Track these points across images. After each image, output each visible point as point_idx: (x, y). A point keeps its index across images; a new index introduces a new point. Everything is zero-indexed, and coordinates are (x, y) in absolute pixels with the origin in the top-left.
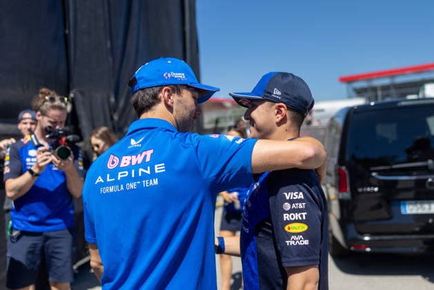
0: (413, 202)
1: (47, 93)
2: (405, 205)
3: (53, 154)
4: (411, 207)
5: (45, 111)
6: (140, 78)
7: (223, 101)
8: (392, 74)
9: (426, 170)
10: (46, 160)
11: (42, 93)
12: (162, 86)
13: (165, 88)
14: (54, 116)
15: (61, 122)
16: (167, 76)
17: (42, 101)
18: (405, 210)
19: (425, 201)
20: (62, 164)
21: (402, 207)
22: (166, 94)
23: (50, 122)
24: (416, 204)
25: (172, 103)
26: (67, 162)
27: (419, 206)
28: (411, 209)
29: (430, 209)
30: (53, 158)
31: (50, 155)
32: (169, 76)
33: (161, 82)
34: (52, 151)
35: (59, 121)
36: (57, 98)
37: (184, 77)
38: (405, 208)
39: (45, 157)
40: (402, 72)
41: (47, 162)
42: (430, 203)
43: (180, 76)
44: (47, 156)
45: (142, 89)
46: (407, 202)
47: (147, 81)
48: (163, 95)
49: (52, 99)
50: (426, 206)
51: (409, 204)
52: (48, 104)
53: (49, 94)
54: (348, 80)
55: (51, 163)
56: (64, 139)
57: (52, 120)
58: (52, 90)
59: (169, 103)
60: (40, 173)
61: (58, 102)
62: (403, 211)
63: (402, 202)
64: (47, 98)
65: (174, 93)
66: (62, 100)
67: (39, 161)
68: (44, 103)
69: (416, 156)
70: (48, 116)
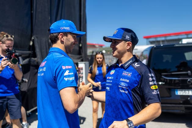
0: (181, 90)
1: (4, 33)
2: (177, 91)
3: (9, 61)
4: (180, 92)
5: (4, 41)
6: (52, 29)
7: (95, 44)
8: (165, 36)
9: (187, 75)
10: (6, 64)
11: (2, 34)
12: (59, 33)
13: (61, 34)
14: (8, 43)
15: (11, 47)
16: (62, 28)
17: (3, 37)
18: (177, 93)
19: (186, 90)
20: (14, 66)
21: (176, 92)
22: (61, 36)
23: (6, 46)
24: (182, 91)
25: (64, 40)
26: (16, 65)
27: (184, 91)
28: (180, 93)
29: (189, 93)
30: (9, 63)
31: (8, 62)
32: (63, 28)
33: (59, 31)
34: (9, 60)
35: (10, 46)
36: (9, 36)
37: (69, 29)
38: (177, 92)
39: (6, 63)
40: (170, 35)
41: (6, 65)
42: (189, 91)
43: (68, 28)
44: (7, 62)
45: (52, 34)
46: (178, 90)
47: (54, 30)
48: (60, 36)
49: (7, 36)
50: (187, 92)
51: (179, 91)
52: (6, 38)
53: (5, 34)
54: (147, 38)
55: (8, 65)
56: (14, 54)
57: (7, 45)
58: (6, 33)
59: (62, 40)
60: (3, 70)
61: (10, 37)
62: (176, 94)
63: (176, 90)
64: (5, 36)
65: (65, 36)
66: (12, 37)
67: (3, 65)
68: (3, 38)
69: (181, 69)
70: (6, 44)
